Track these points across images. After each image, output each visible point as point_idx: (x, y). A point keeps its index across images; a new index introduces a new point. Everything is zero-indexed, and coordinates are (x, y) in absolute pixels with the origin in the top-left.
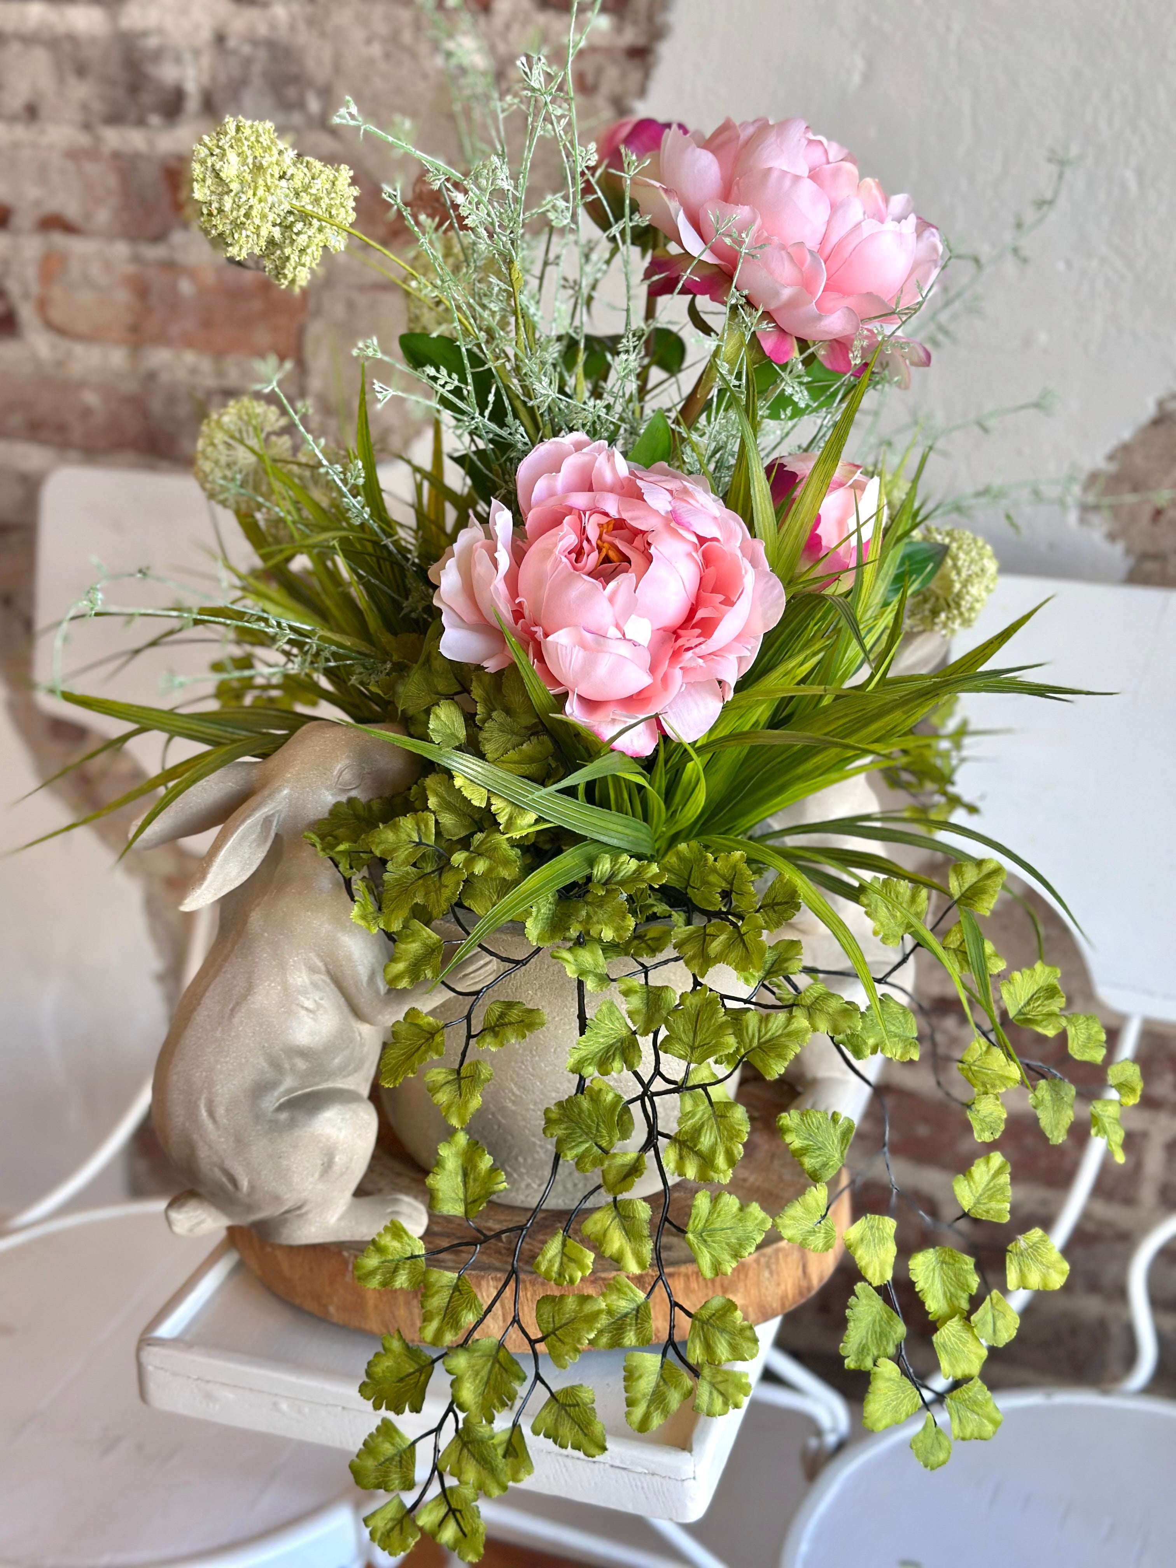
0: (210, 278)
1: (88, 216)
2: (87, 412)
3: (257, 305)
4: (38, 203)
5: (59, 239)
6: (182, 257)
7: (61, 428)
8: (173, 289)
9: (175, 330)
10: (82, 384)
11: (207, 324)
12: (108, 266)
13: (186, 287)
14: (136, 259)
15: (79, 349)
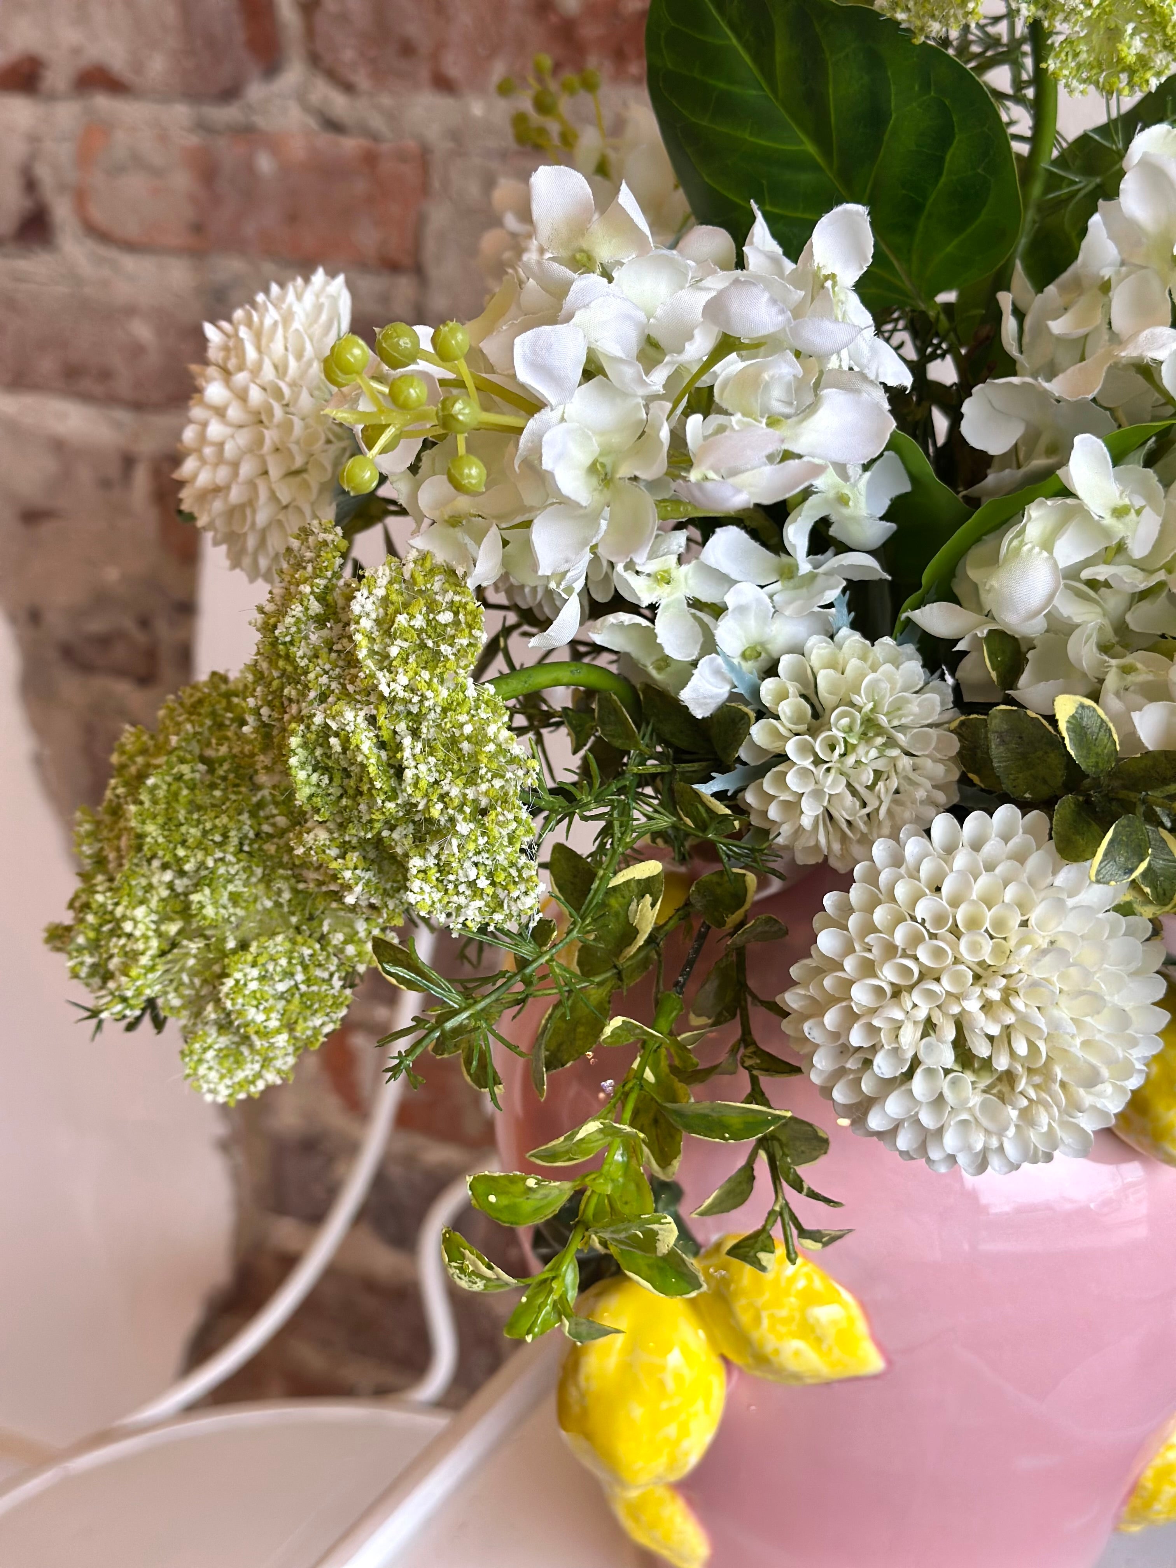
0: (297, 149)
1: (138, 67)
2: (137, 350)
3: (360, 186)
4: (76, 51)
5: (102, 102)
6: (260, 121)
7: (105, 375)
8: (250, 168)
9: (249, 229)
10: (131, 311)
11: (293, 218)
12: (163, 138)
13: (265, 164)
14: (202, 126)
15: (129, 262)
